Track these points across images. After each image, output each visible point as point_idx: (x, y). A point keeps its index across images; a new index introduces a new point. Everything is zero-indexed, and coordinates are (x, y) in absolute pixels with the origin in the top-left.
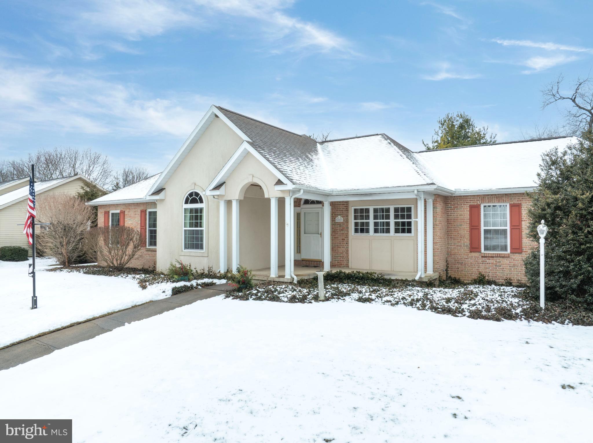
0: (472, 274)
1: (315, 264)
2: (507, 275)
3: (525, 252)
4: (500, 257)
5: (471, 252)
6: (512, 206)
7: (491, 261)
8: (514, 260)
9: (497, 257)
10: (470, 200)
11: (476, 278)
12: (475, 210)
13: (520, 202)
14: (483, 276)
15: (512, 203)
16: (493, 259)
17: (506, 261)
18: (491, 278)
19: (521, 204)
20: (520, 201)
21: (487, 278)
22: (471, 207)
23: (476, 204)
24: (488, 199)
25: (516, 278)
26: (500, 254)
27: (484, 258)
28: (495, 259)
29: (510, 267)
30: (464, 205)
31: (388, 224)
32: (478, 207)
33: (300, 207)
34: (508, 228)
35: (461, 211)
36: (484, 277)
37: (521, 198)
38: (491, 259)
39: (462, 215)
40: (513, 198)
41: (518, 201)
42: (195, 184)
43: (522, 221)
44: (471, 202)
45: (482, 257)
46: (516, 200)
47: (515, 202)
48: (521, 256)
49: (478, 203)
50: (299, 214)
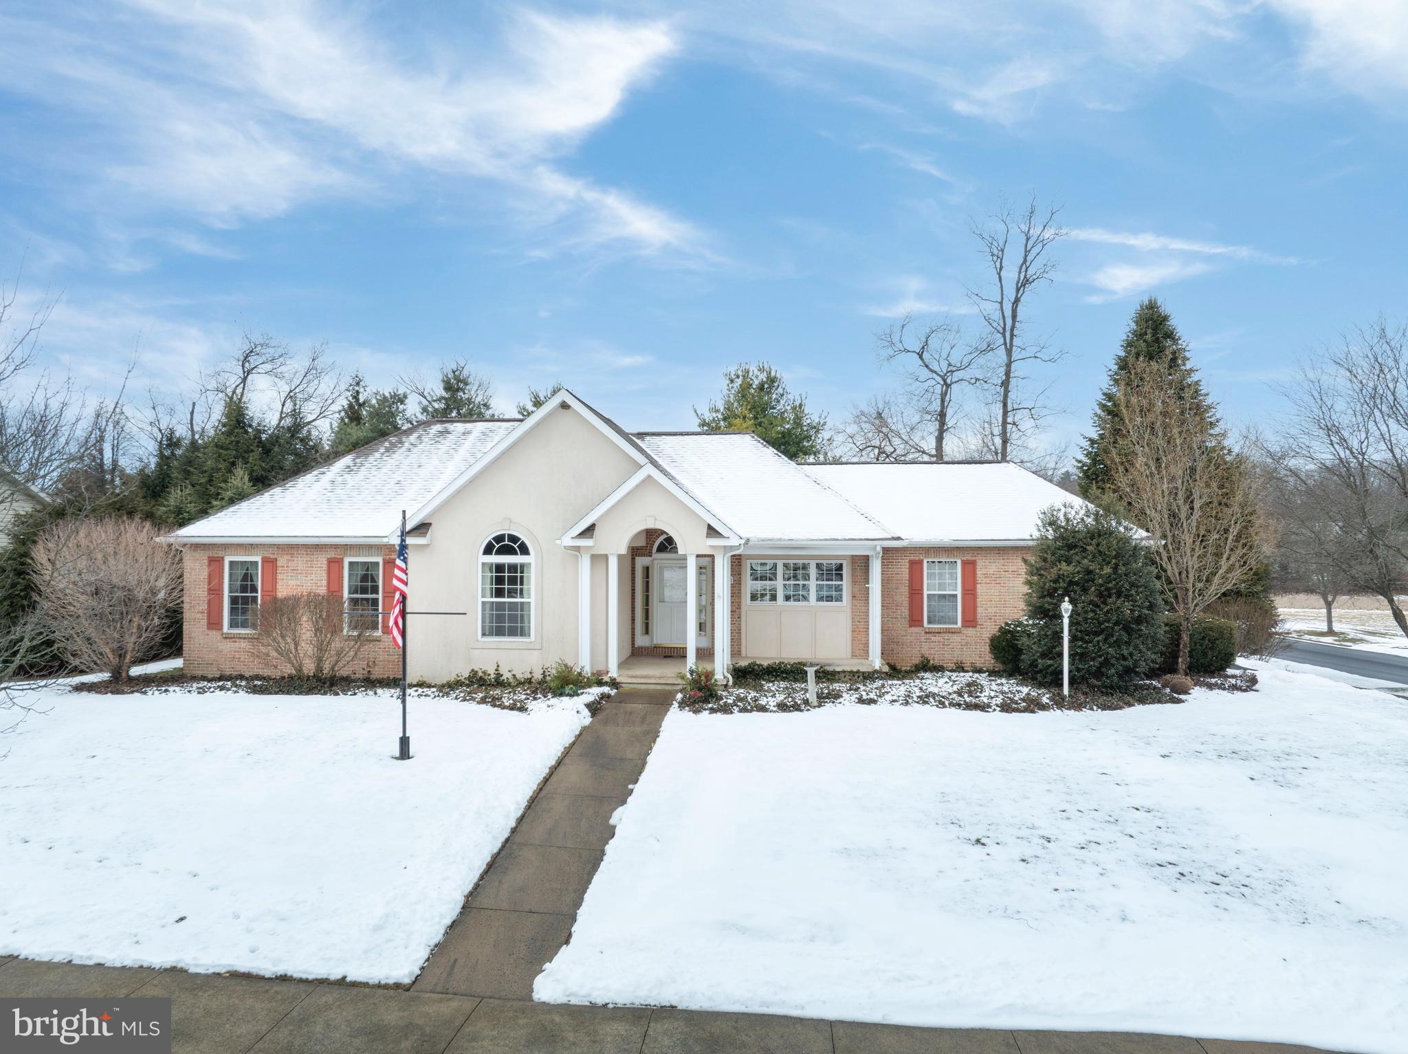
0: (912, 657)
1: (681, 652)
2: (958, 657)
3: (980, 625)
4: (949, 632)
5: (910, 626)
6: (964, 563)
7: (937, 638)
8: (967, 636)
9: (946, 632)
10: (911, 554)
11: (917, 662)
12: (915, 567)
13: (974, 558)
14: (927, 660)
15: (965, 559)
16: (940, 635)
17: (956, 638)
18: (937, 663)
19: (975, 561)
20: (975, 556)
21: (932, 662)
22: (912, 563)
23: (917, 558)
24: (934, 552)
25: (969, 660)
26: (949, 628)
27: (928, 635)
28: (942, 635)
29: (962, 645)
30: (901, 559)
31: (806, 588)
32: (921, 562)
34: (959, 593)
35: (897, 568)
36: (929, 661)
37: (976, 552)
38: (937, 635)
39: (898, 574)
40: (966, 552)
41: (972, 556)
42: (511, 521)
43: (977, 583)
44: (911, 557)
45: (926, 633)
46: (970, 555)
47: (969, 557)
48: (976, 631)
49: (921, 557)
50: (647, 568)
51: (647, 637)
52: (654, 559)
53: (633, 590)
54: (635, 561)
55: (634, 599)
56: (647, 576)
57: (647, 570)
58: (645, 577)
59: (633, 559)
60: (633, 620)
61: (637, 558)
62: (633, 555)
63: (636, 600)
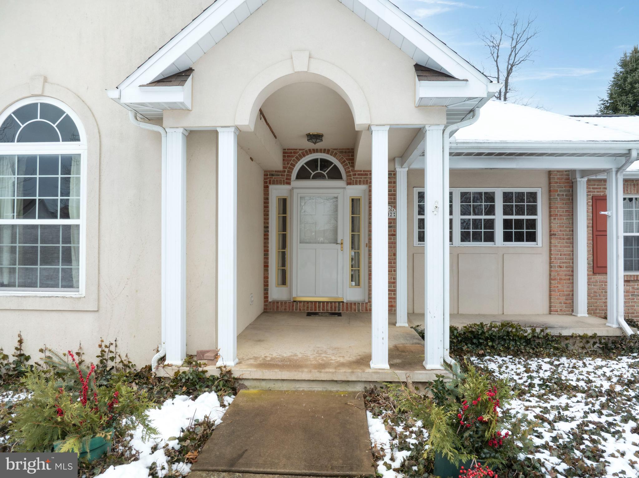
1: (329, 308)
5: (595, 274)
10: (593, 188)
22: (596, 199)
23: (602, 194)
31: (490, 224)
33: (289, 183)
42: (45, 80)
44: (594, 192)
50: (285, 201)
51: (284, 289)
52: (293, 189)
53: (266, 228)
54: (268, 191)
55: (267, 239)
56: (285, 211)
57: (284, 203)
58: (281, 212)
59: (266, 188)
60: (266, 266)
61: (272, 187)
62: (265, 182)
63: (270, 241)
